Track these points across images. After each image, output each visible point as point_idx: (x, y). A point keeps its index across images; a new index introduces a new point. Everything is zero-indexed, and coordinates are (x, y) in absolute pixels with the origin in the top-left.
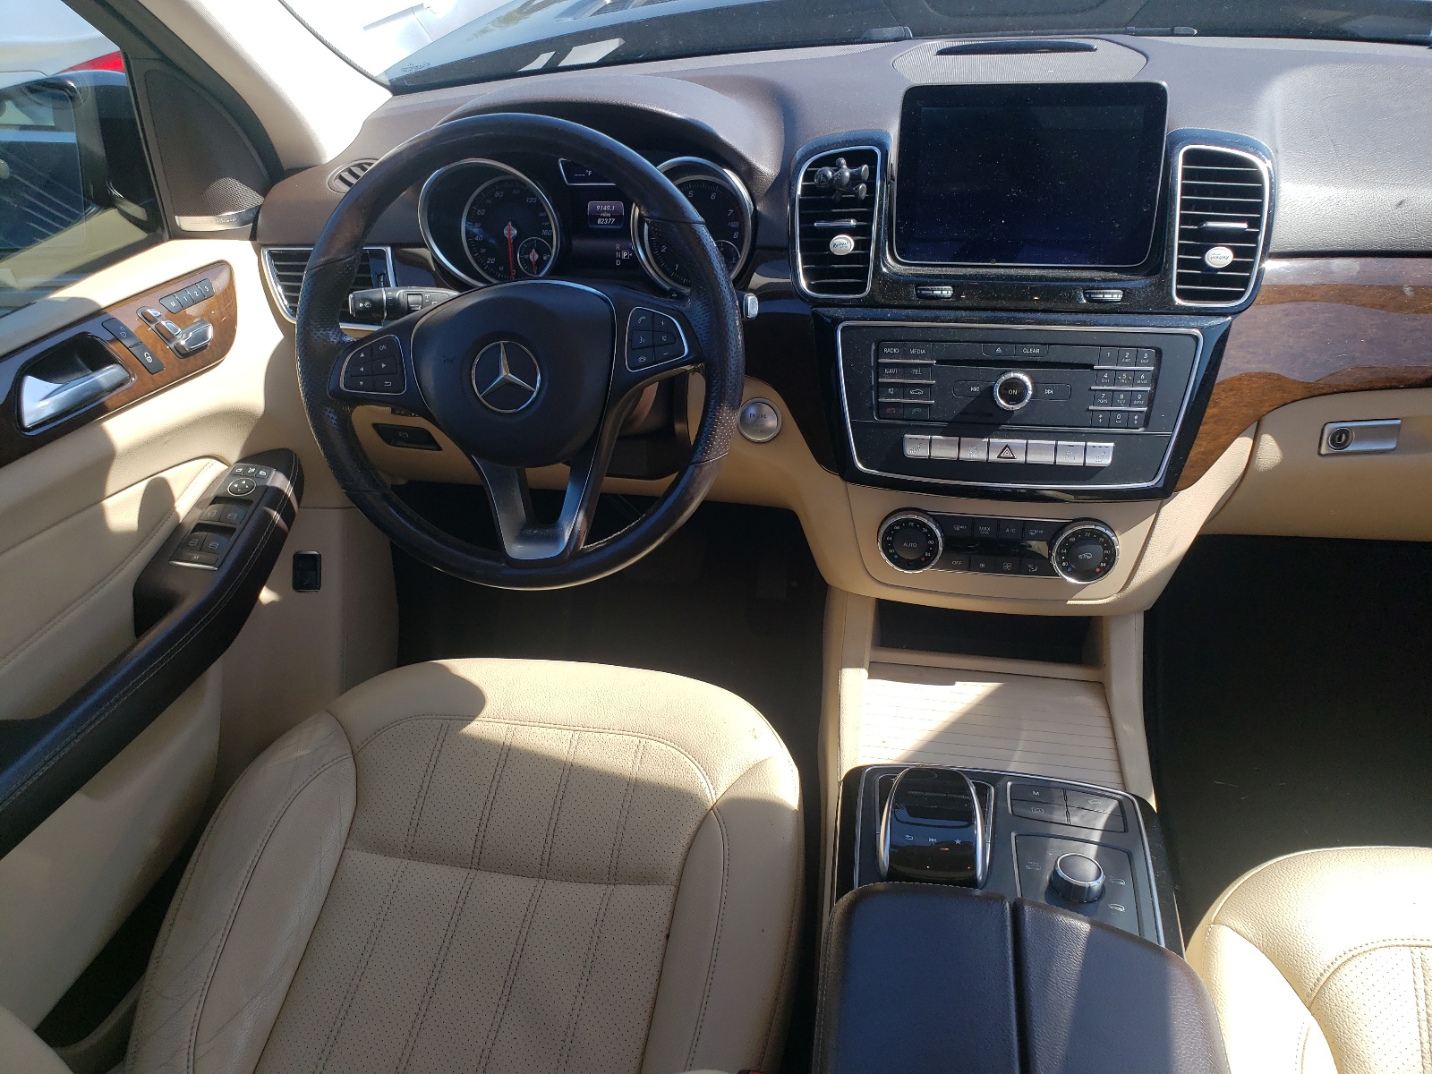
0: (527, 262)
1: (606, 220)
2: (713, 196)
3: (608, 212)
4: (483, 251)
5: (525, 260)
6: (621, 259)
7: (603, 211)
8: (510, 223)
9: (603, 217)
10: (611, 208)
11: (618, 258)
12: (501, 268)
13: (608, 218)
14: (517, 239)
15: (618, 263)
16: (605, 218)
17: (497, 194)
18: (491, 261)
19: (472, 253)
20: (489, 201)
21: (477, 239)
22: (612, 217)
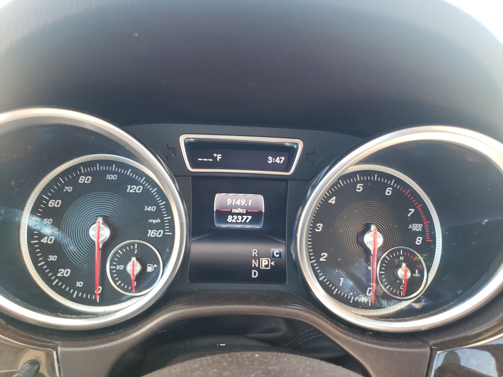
0: (123, 276)
1: (240, 217)
2: (388, 192)
3: (242, 207)
4: (53, 258)
5: (118, 272)
6: (258, 269)
7: (236, 207)
8: (100, 220)
9: (233, 214)
10: (247, 203)
11: (255, 268)
12: (79, 284)
13: (242, 214)
14: (108, 245)
15: (255, 274)
16: (237, 214)
17: (82, 180)
18: (64, 272)
19: (35, 261)
20: (69, 189)
21: (44, 241)
22: (247, 214)
